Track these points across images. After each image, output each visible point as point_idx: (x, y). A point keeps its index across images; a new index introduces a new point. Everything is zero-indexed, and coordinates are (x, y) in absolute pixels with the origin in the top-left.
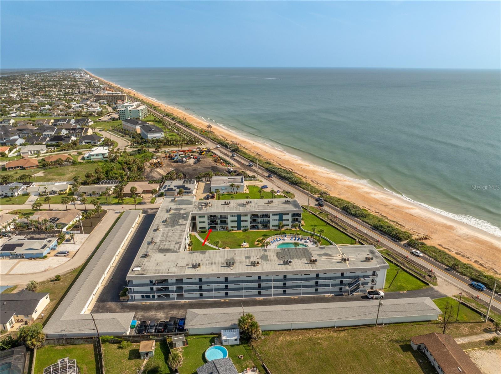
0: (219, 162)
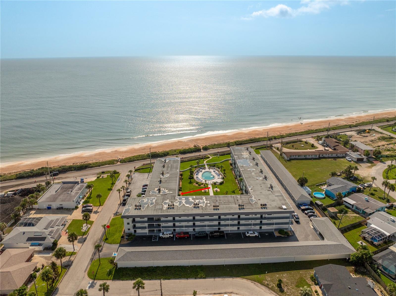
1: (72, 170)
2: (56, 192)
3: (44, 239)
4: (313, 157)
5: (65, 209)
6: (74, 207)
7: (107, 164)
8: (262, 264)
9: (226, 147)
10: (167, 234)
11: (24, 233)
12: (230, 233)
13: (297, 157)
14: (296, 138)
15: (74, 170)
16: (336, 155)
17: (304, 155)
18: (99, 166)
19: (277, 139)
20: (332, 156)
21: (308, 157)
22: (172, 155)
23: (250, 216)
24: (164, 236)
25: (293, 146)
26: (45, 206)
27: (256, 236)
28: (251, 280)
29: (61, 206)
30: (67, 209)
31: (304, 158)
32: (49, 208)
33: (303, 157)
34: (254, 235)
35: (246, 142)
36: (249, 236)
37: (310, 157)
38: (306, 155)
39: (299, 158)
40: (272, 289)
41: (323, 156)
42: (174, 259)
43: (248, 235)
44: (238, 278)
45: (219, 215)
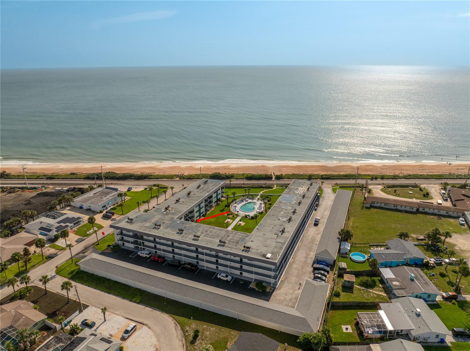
0: (17, 191)
1: (132, 179)
2: (94, 194)
3: (49, 230)
4: (408, 209)
5: (92, 211)
6: (99, 211)
7: (165, 178)
8: (202, 309)
9: (307, 179)
10: (144, 254)
11: (41, 223)
12: (204, 270)
13: (383, 205)
14: (414, 182)
15: (134, 179)
16: (446, 212)
17: (394, 205)
18: (158, 179)
19: (385, 179)
20: (438, 213)
21: (399, 208)
22: (236, 179)
23: (229, 257)
24: (141, 255)
25: (395, 191)
26: (78, 205)
27: (227, 281)
28: (176, 321)
29: (90, 208)
30: (94, 211)
31: (394, 208)
32: (81, 208)
33: (392, 207)
34: (225, 279)
35: (335, 178)
36: (220, 279)
37: (403, 208)
38: (397, 205)
39: (386, 207)
40: (186, 337)
41: (424, 211)
42: (122, 276)
43: (219, 276)
44: (167, 315)
45: (197, 247)
